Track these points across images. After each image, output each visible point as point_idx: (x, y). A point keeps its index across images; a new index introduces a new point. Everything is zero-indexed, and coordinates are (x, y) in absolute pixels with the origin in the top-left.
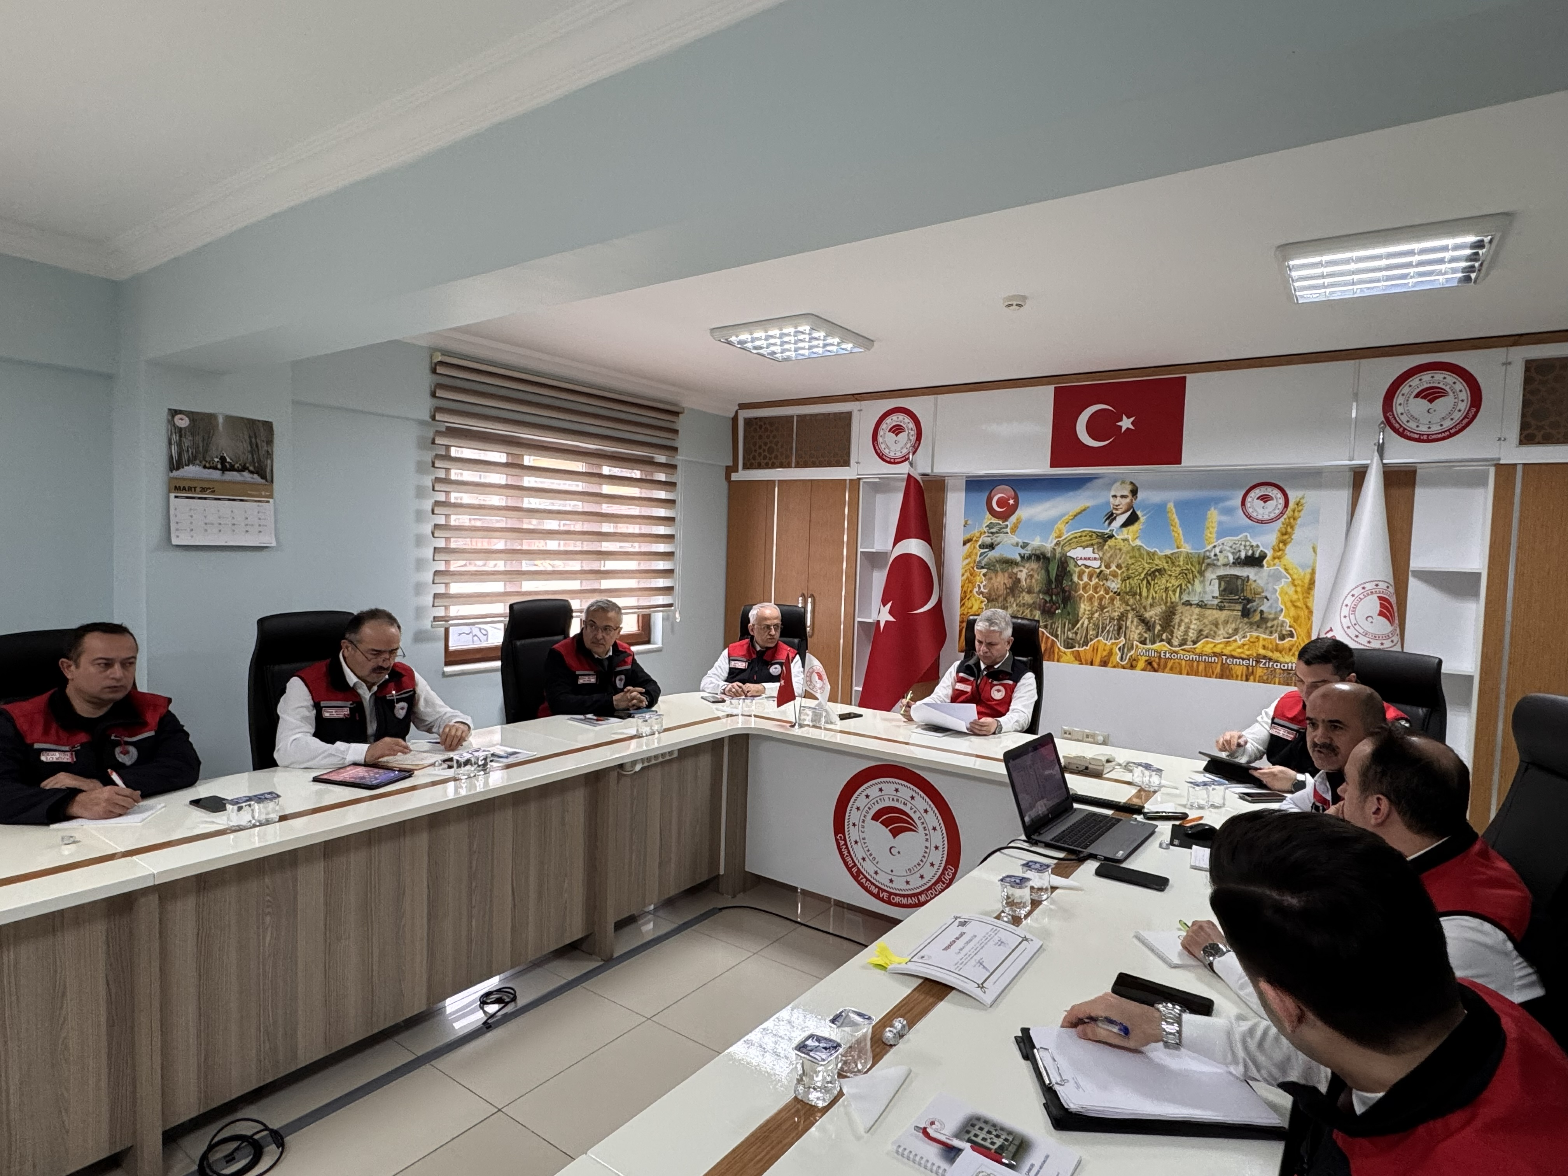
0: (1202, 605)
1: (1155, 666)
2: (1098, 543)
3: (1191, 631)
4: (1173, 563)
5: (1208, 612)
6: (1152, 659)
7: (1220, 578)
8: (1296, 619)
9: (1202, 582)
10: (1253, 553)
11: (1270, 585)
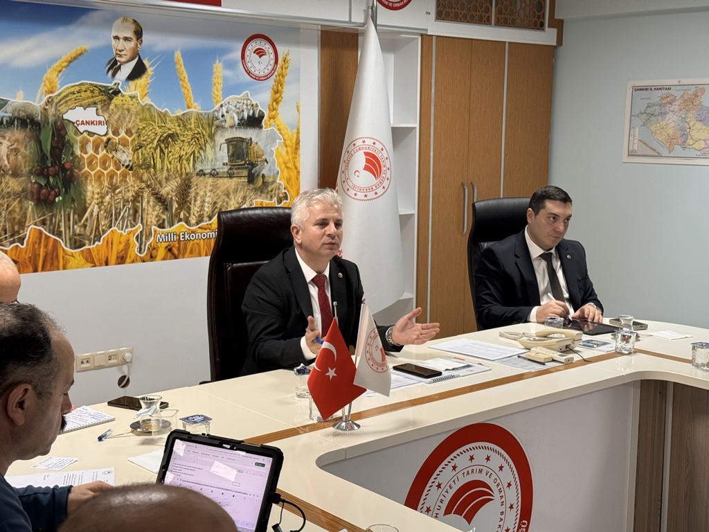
0: (214, 174)
1: (175, 251)
2: (101, 101)
3: (206, 205)
4: (185, 126)
5: (221, 181)
6: (172, 244)
7: (229, 141)
8: (288, 181)
9: (213, 147)
10: (254, 113)
11: (268, 147)
